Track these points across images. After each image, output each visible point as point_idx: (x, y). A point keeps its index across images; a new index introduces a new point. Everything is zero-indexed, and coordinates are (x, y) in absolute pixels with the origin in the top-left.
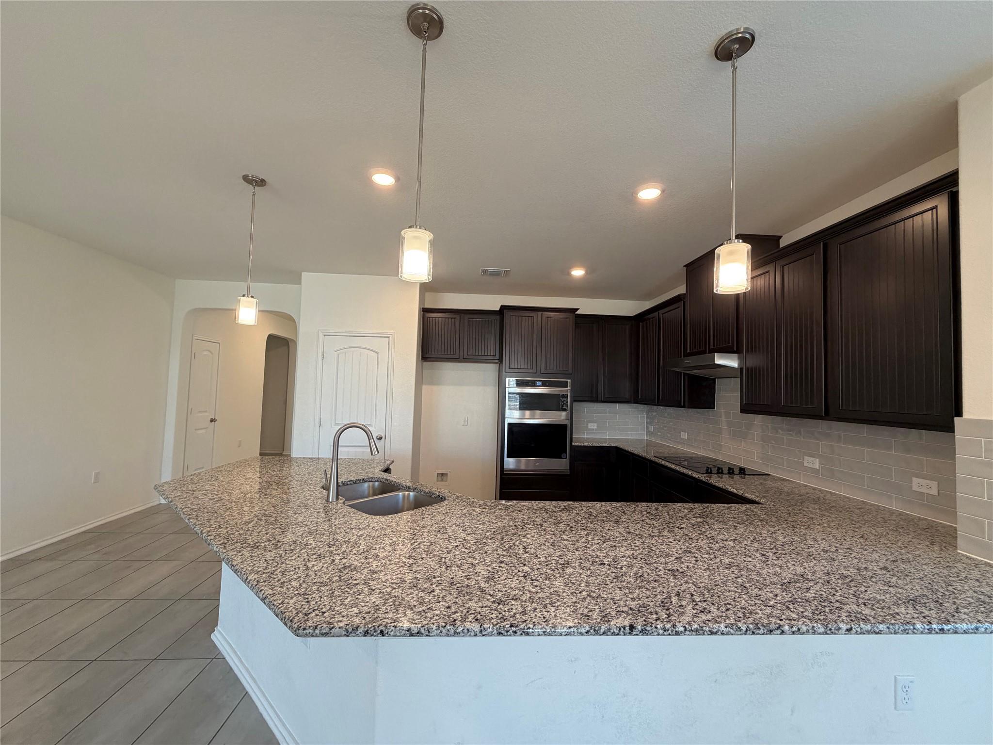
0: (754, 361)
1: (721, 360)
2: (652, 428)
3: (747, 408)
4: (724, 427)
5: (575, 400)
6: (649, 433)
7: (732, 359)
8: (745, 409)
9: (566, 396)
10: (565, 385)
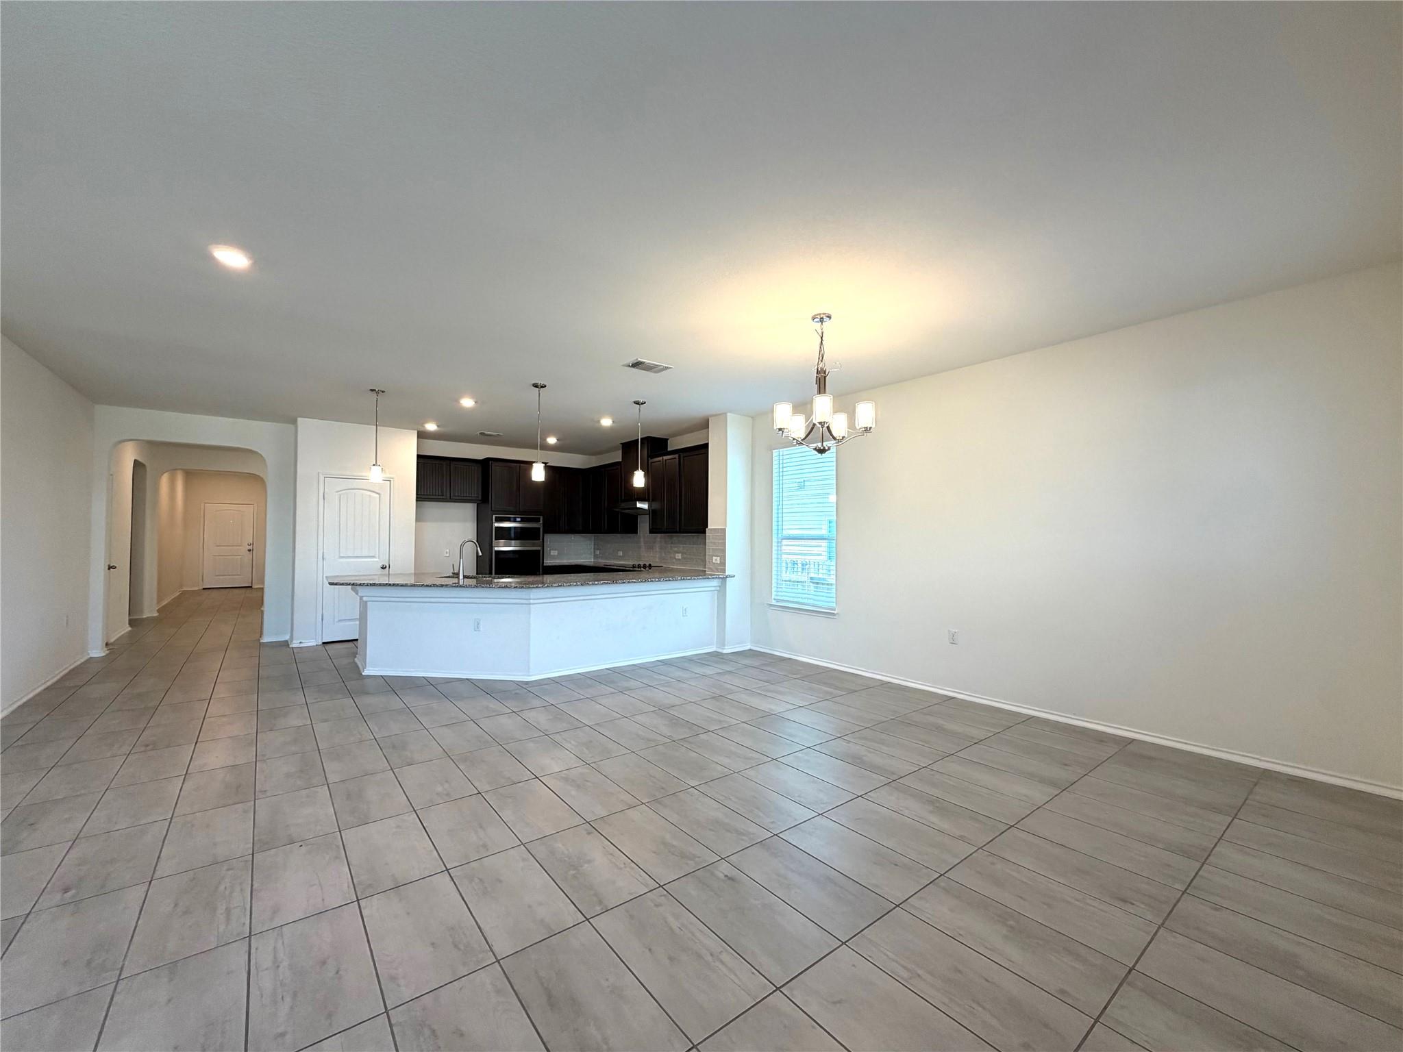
0: (656, 506)
1: (639, 505)
2: (598, 552)
3: (653, 531)
4: (642, 544)
5: (545, 532)
6: (596, 556)
7: (644, 504)
8: (651, 532)
9: (539, 528)
10: (537, 520)
